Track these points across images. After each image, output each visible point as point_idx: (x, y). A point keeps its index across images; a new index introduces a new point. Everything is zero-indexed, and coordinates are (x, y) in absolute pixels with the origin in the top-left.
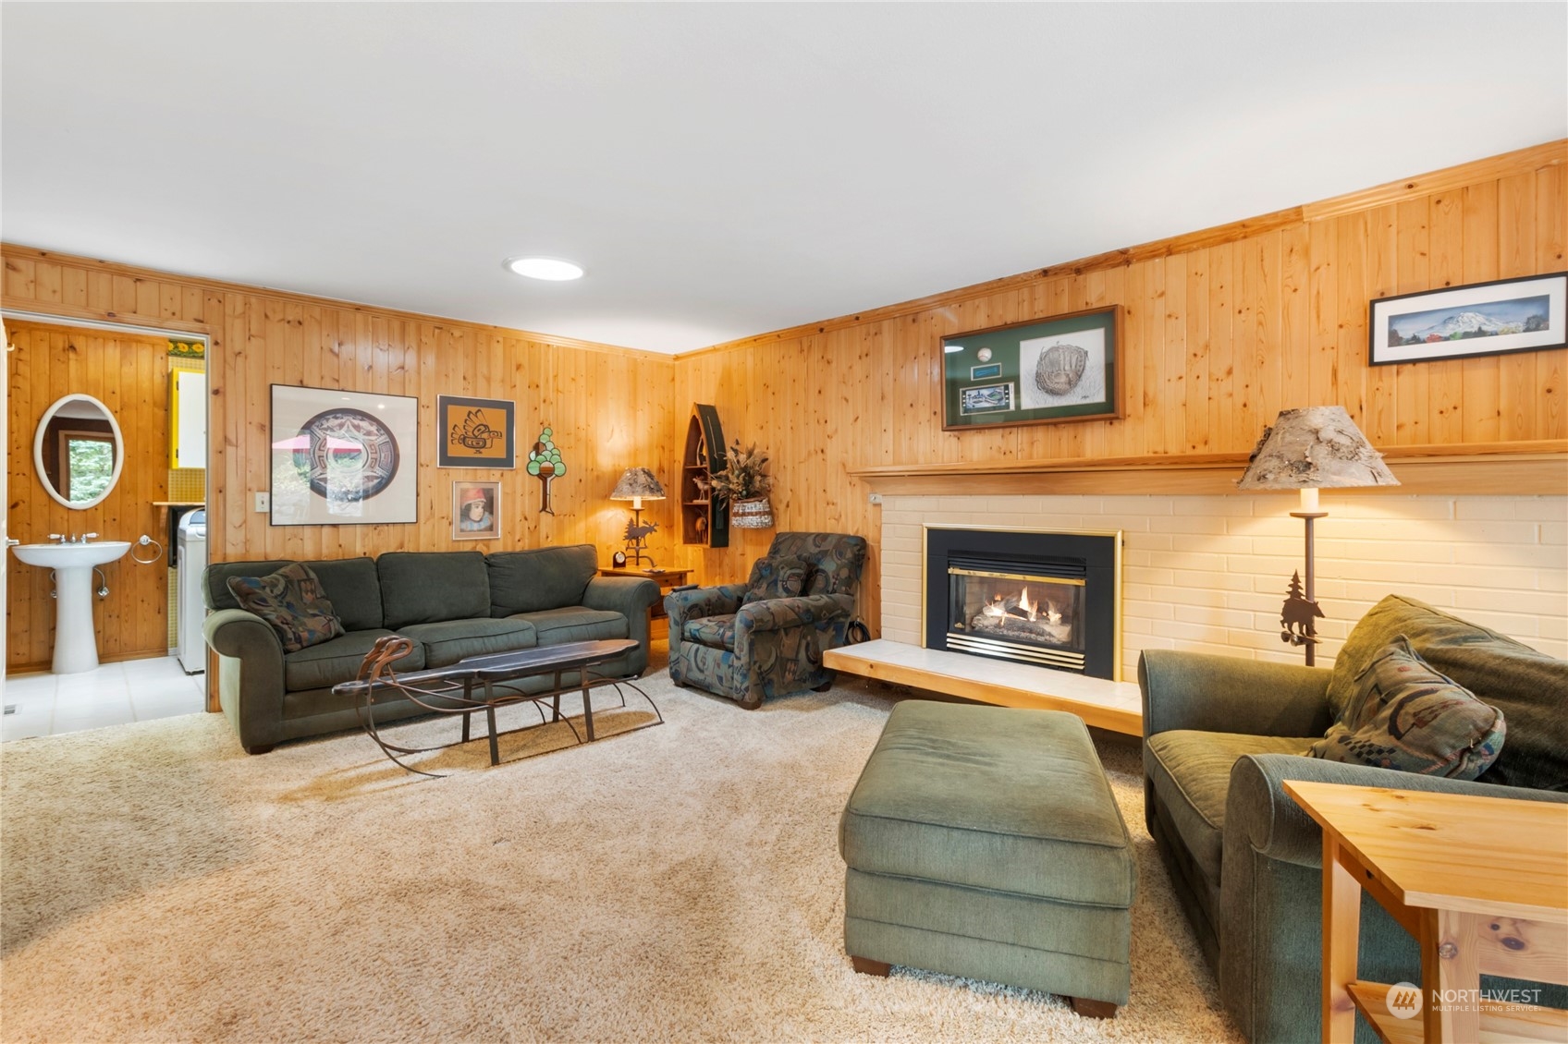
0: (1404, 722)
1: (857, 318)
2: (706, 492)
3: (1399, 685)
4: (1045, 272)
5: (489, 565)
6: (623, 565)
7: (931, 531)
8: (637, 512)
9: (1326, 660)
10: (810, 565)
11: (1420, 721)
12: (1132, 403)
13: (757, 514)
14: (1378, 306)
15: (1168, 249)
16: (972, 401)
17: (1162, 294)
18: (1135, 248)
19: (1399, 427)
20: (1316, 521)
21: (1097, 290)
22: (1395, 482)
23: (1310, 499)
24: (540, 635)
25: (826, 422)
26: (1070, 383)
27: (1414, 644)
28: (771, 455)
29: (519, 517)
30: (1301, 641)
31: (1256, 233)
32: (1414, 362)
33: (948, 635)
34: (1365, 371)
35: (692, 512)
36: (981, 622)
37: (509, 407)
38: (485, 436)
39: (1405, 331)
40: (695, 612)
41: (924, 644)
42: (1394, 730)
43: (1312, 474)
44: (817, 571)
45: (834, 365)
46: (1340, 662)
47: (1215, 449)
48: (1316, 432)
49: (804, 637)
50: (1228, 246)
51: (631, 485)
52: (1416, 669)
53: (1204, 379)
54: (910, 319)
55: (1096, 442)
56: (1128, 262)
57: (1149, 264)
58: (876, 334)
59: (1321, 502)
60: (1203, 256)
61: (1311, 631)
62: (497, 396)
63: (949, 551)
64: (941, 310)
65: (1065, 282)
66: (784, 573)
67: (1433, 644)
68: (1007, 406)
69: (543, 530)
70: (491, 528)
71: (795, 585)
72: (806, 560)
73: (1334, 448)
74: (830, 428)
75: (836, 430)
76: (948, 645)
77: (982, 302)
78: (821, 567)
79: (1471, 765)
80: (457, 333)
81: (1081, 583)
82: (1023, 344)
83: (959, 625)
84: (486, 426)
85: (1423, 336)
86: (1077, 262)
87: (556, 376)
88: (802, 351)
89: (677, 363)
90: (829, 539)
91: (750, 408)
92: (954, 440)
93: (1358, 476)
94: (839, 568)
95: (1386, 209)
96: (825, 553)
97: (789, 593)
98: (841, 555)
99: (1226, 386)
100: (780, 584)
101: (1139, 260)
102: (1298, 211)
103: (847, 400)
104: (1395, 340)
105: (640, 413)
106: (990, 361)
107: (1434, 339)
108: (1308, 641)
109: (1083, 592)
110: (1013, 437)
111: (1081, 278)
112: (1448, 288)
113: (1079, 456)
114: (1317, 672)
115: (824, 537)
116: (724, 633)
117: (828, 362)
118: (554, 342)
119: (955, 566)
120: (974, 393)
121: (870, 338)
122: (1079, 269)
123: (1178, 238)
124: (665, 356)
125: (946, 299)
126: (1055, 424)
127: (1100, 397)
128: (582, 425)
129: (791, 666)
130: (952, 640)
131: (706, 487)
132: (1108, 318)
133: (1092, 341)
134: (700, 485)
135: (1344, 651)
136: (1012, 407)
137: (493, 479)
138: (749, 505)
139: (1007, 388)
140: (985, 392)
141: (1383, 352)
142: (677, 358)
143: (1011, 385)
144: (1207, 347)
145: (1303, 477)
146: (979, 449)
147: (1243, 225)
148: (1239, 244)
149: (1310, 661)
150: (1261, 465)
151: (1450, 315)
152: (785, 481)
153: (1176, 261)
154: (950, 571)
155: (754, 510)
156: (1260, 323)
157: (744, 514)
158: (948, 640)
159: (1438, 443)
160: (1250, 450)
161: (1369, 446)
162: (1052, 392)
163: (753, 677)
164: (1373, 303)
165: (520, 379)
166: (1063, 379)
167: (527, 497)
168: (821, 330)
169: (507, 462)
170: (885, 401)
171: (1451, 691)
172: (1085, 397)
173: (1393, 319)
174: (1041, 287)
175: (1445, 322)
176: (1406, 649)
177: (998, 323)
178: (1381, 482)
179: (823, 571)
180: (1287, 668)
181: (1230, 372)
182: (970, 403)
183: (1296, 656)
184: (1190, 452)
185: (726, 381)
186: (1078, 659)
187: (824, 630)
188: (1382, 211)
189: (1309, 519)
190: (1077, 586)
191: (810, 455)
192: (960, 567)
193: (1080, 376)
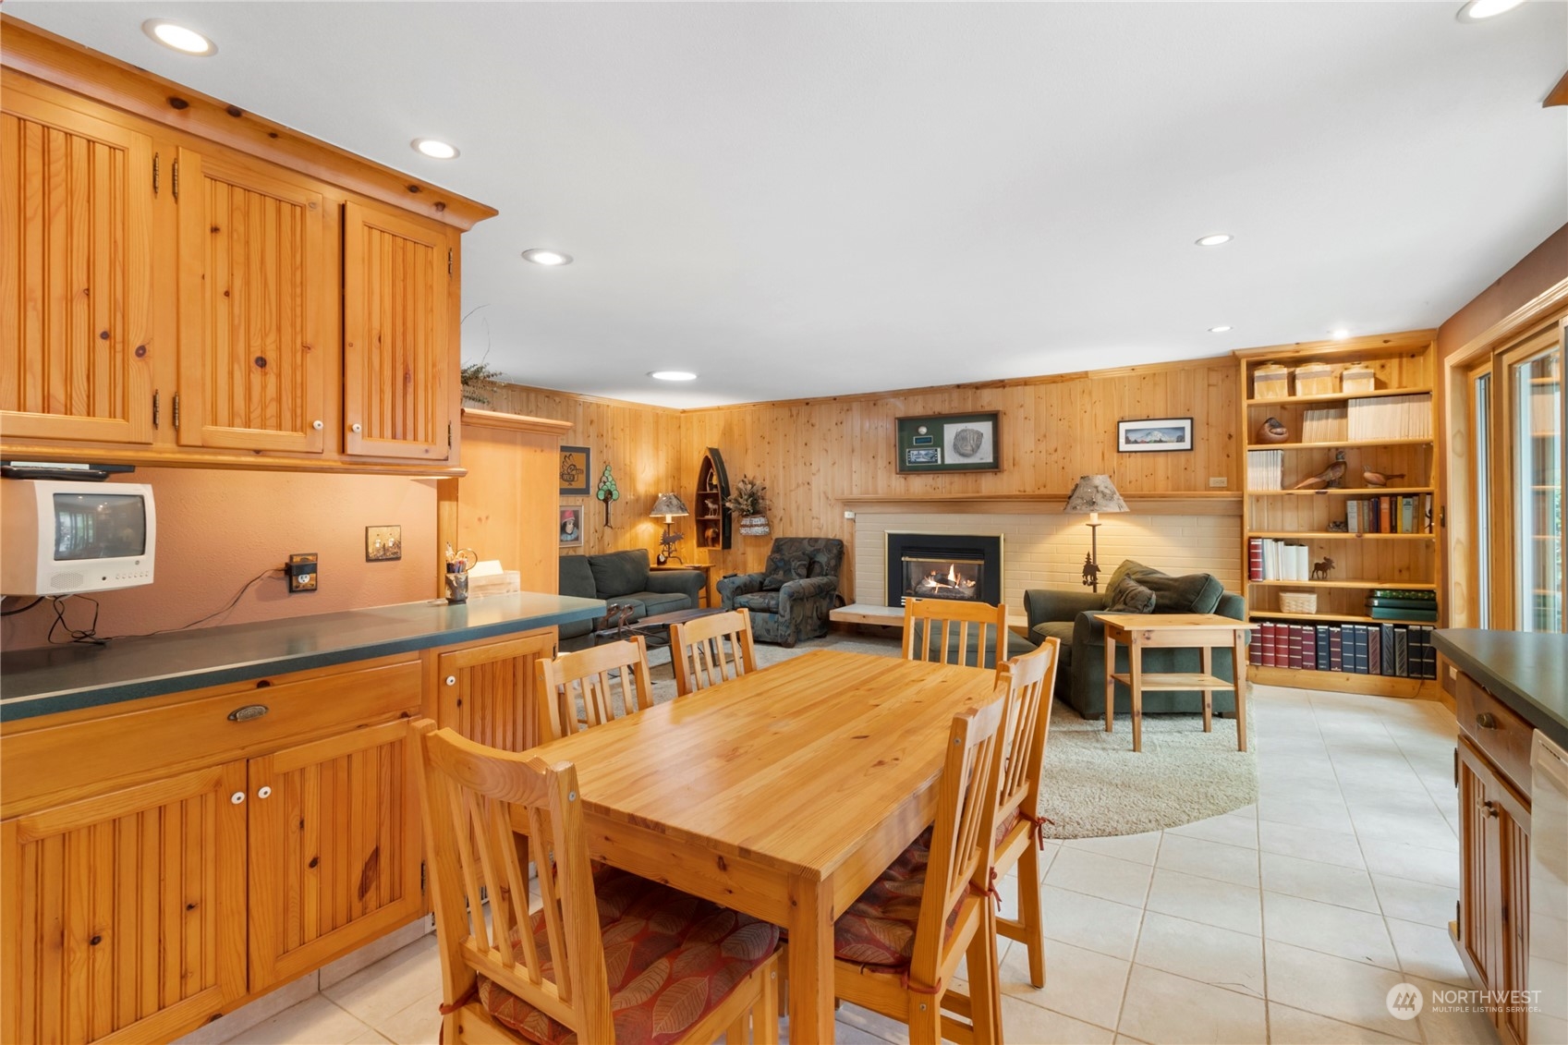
0: (1127, 601)
1: (835, 399)
2: (715, 510)
3: (1127, 589)
4: (958, 386)
5: (591, 564)
6: (664, 562)
7: (890, 535)
8: (669, 525)
9: (1102, 589)
10: (811, 559)
11: (1133, 598)
12: (1006, 462)
13: (761, 525)
14: (1121, 424)
15: (1025, 382)
16: (915, 456)
17: (1021, 406)
18: (1008, 380)
19: (1130, 482)
20: (1097, 528)
21: (988, 401)
22: (1128, 510)
23: (1094, 518)
24: (649, 608)
25: (811, 464)
26: (973, 450)
27: (1133, 577)
28: (767, 484)
29: (592, 530)
30: (1091, 584)
31: (1067, 380)
32: (1136, 452)
33: (901, 597)
34: (1116, 454)
35: (703, 525)
36: (921, 589)
37: (586, 451)
38: (574, 472)
39: (1132, 437)
40: (739, 591)
41: (887, 604)
42: (1125, 603)
43: (1096, 508)
44: (814, 562)
45: (817, 427)
46: (1107, 589)
47: (1050, 491)
48: (1096, 487)
49: (815, 603)
50: (1055, 385)
51: (668, 506)
52: (1132, 583)
53: (1044, 452)
54: (872, 403)
55: (988, 485)
56: (1004, 387)
57: (1015, 389)
58: (848, 410)
59: (1099, 518)
60: (1043, 388)
61: (1095, 579)
62: (580, 445)
63: (903, 547)
64: (892, 400)
65: (970, 393)
66: (795, 564)
67: (1139, 576)
68: (936, 461)
69: (607, 539)
70: (577, 539)
71: (804, 572)
72: (808, 555)
73: (1104, 495)
74: (814, 468)
75: (819, 470)
76: (902, 603)
77: (920, 398)
78: (817, 559)
79: (1145, 610)
80: (557, 399)
81: (982, 562)
82: (946, 426)
83: (909, 591)
84: (574, 466)
85: (1139, 440)
86: (976, 383)
87: (612, 428)
88: (792, 416)
89: (682, 415)
90: (819, 542)
91: (749, 451)
92: (903, 480)
93: (1113, 508)
94: (829, 560)
95: (1123, 378)
96: (818, 551)
97: (801, 576)
98: (830, 551)
99: (1055, 457)
100: (793, 571)
101: (1010, 386)
102: (1086, 373)
103: (827, 451)
104: (1128, 441)
105: (660, 453)
106: (926, 434)
107: (1143, 442)
108: (1094, 583)
109: (982, 568)
110: (940, 479)
111: (979, 391)
112: (1148, 419)
113: (978, 492)
114: (1099, 595)
115: (816, 540)
116: (769, 602)
117: (812, 425)
118: (612, 405)
119: (906, 556)
120: (915, 452)
121: (843, 413)
122: (978, 387)
123: (1030, 378)
124: (675, 411)
125: (896, 394)
126: (965, 473)
127: (990, 459)
128: (628, 462)
129: (810, 621)
130: (904, 600)
131: (716, 506)
132: (994, 417)
133: (985, 428)
134: (710, 505)
135: (1109, 584)
136: (939, 462)
137: (578, 504)
138: (756, 519)
139: (936, 450)
140: (923, 452)
141: (1123, 447)
142: (684, 412)
143: (939, 450)
144: (1045, 436)
145: (1092, 508)
146: (919, 485)
147: (1062, 376)
148: (1059, 385)
149: (1095, 590)
150: (1075, 501)
151: (1149, 432)
152: (779, 503)
153: (1028, 389)
154: (903, 559)
155: (759, 523)
156: (1070, 427)
157: (751, 526)
158: (902, 600)
159: (1145, 492)
160: (1069, 493)
161: (1118, 494)
162: (963, 455)
163: (793, 628)
164: (1119, 422)
165: (593, 431)
166: (969, 448)
167: (597, 516)
168: (807, 404)
169: (586, 491)
170: (855, 454)
171: (1143, 589)
172: (981, 459)
173: (1127, 431)
174: (955, 394)
175: (1147, 435)
176: (1129, 577)
177: (930, 412)
178: (1122, 510)
179: (818, 562)
180: (1087, 594)
181: (1056, 450)
182: (913, 459)
183: (1090, 589)
184: (1037, 492)
185: (727, 432)
187: (824, 599)
188: (1121, 379)
189: (1094, 527)
190: (980, 565)
191: (798, 486)
192: (910, 557)
193: (978, 447)
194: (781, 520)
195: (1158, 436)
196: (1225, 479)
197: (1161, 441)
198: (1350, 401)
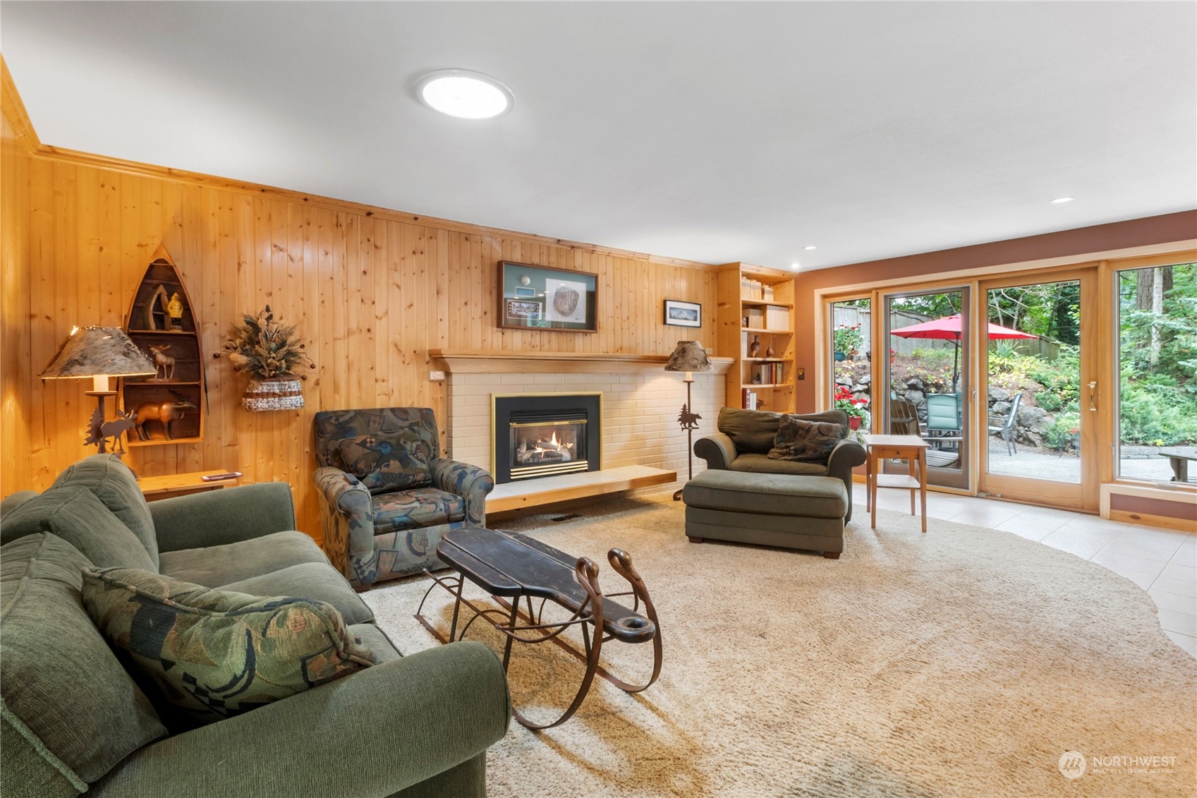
4: (557, 241)
7: (497, 399)
14: (666, 302)
16: (515, 309)
17: (605, 274)
21: (585, 263)
23: (690, 376)
25: (374, 303)
26: (570, 309)
31: (635, 259)
33: (512, 470)
39: (673, 313)
45: (383, 251)
53: (620, 318)
54: (463, 236)
55: (582, 345)
56: (593, 252)
58: (430, 237)
60: (619, 261)
61: (696, 425)
63: (511, 412)
64: (489, 239)
68: (537, 317)
74: (379, 309)
75: (386, 312)
76: (512, 478)
81: (585, 421)
82: (547, 279)
83: (516, 462)
92: (500, 334)
99: (627, 323)
103: (399, 287)
104: (671, 317)
106: (528, 286)
107: (678, 318)
109: (583, 427)
110: (537, 336)
112: (681, 301)
113: (572, 352)
119: (514, 422)
120: (518, 305)
121: (425, 239)
122: (574, 246)
126: (561, 332)
127: (585, 320)
130: (515, 472)
133: (579, 287)
136: (540, 318)
139: (538, 305)
140: (524, 306)
141: (669, 321)
143: (541, 304)
146: (518, 342)
148: (630, 261)
153: (609, 259)
154: (510, 426)
156: (636, 299)
158: (512, 474)
162: (563, 313)
166: (567, 307)
170: (441, 296)
172: (577, 319)
173: (670, 309)
175: (680, 313)
177: (530, 262)
181: (628, 318)
186: (584, 464)
189: (689, 383)
190: (582, 424)
191: (349, 333)
192: (518, 422)
193: (575, 306)
194: (317, 383)
195: (685, 315)
196: (712, 349)
197: (686, 319)
198: (768, 306)
